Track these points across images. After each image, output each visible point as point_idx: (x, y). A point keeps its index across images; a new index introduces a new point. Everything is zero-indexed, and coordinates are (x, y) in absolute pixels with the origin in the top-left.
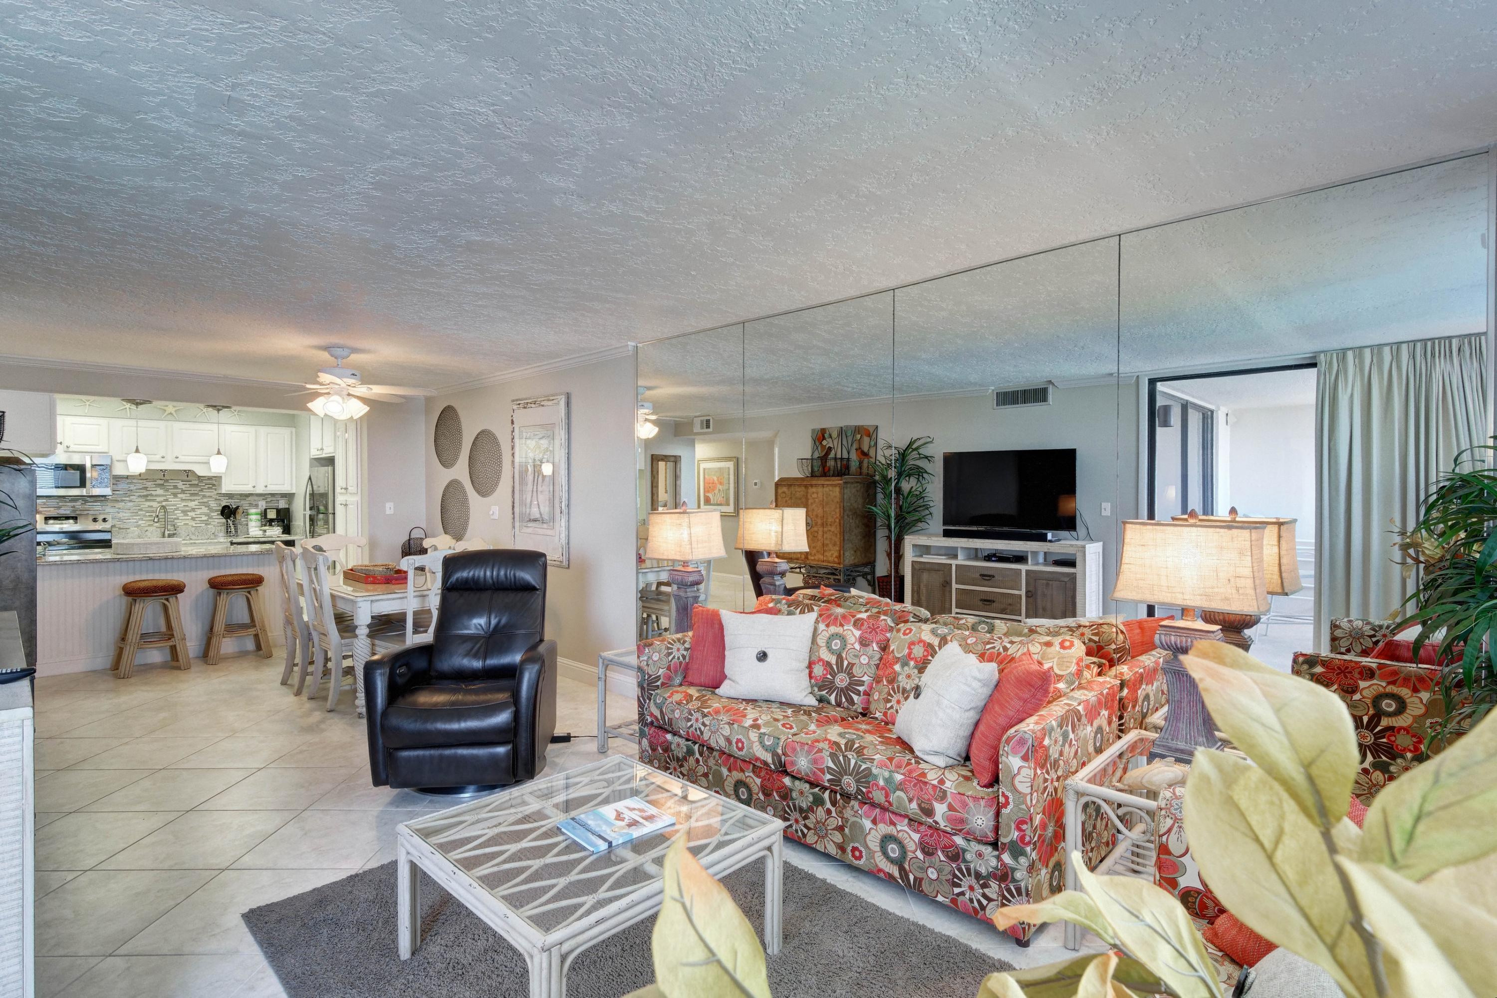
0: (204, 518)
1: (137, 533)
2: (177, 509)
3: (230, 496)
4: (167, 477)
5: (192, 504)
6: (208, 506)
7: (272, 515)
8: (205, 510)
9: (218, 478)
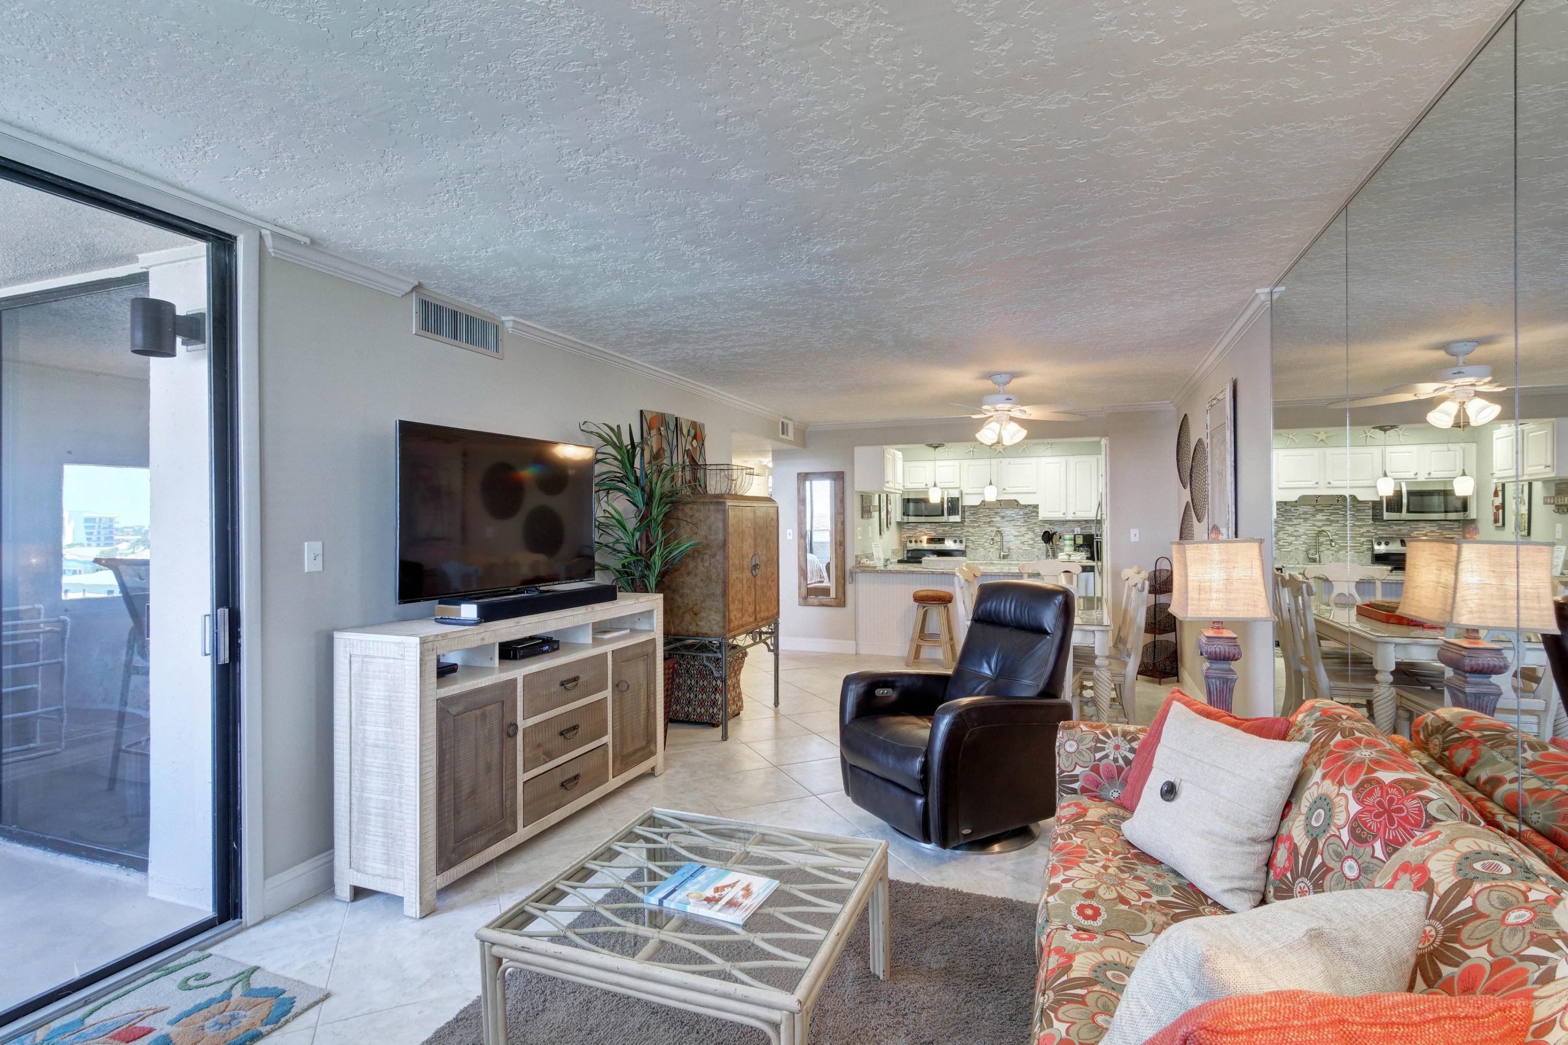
0: (1031, 542)
1: (983, 553)
3: (1051, 522)
4: (1003, 506)
5: (1022, 530)
7: (1080, 541)
8: (1031, 535)
9: (1036, 507)
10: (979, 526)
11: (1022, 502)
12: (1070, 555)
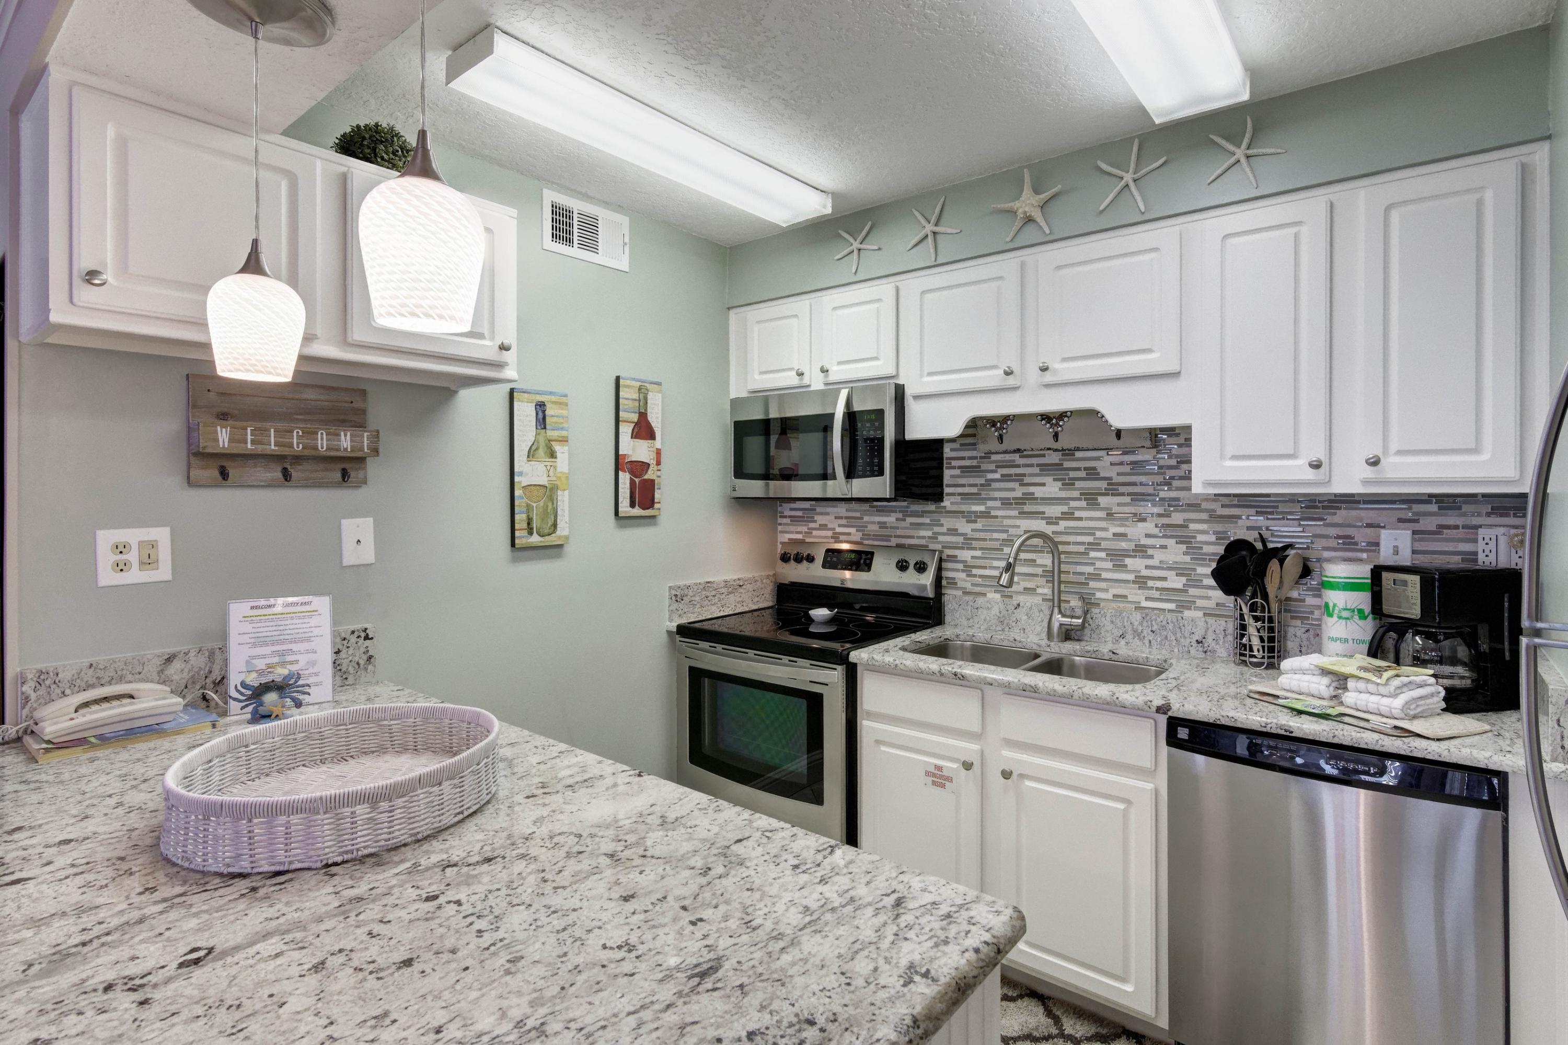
0: (1176, 582)
1: (995, 611)
2: (1095, 546)
4: (1065, 441)
5: (1138, 532)
6: (1186, 540)
8: (1175, 553)
10: (986, 515)
11: (1117, 420)
12: (1341, 680)
